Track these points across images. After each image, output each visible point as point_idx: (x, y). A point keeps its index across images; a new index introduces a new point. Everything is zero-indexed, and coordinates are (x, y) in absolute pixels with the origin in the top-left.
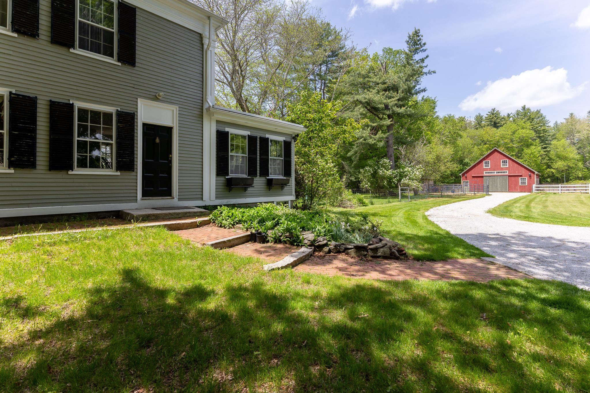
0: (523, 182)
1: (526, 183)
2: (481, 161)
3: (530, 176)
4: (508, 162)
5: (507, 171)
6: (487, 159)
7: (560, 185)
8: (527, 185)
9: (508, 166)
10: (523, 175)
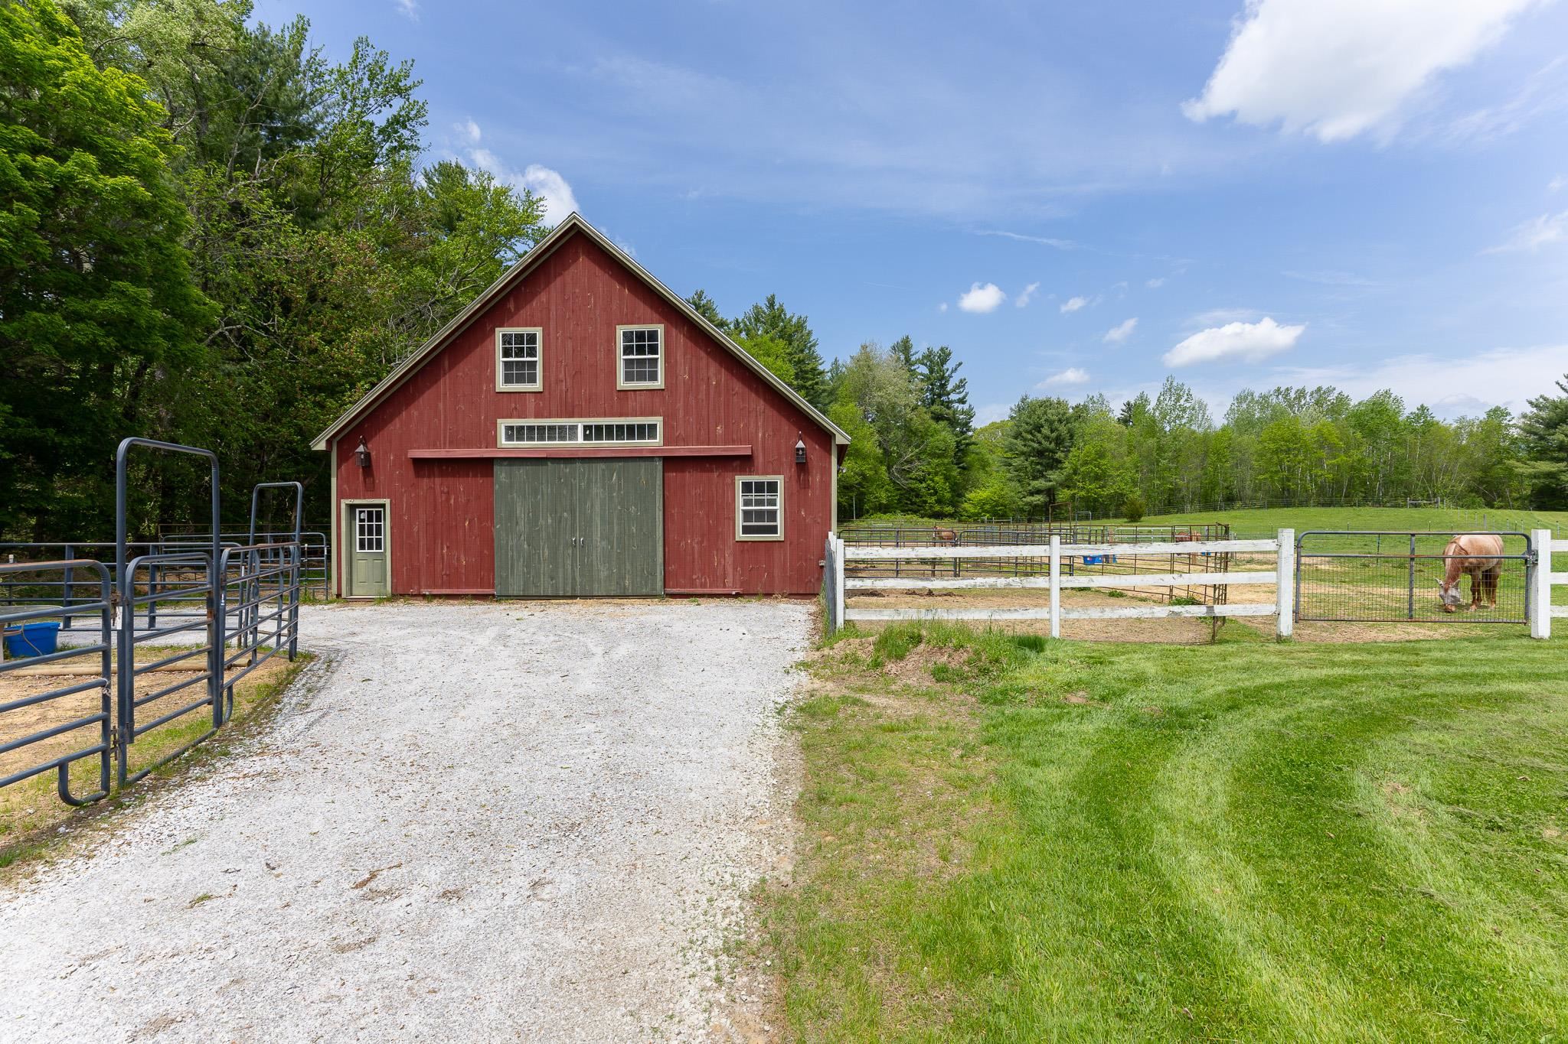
0: (760, 515)
1: (780, 522)
2: (476, 330)
3: (802, 466)
4: (660, 343)
5: (658, 421)
6: (524, 313)
7: (1055, 550)
8: (780, 535)
9: (659, 384)
10: (759, 460)
